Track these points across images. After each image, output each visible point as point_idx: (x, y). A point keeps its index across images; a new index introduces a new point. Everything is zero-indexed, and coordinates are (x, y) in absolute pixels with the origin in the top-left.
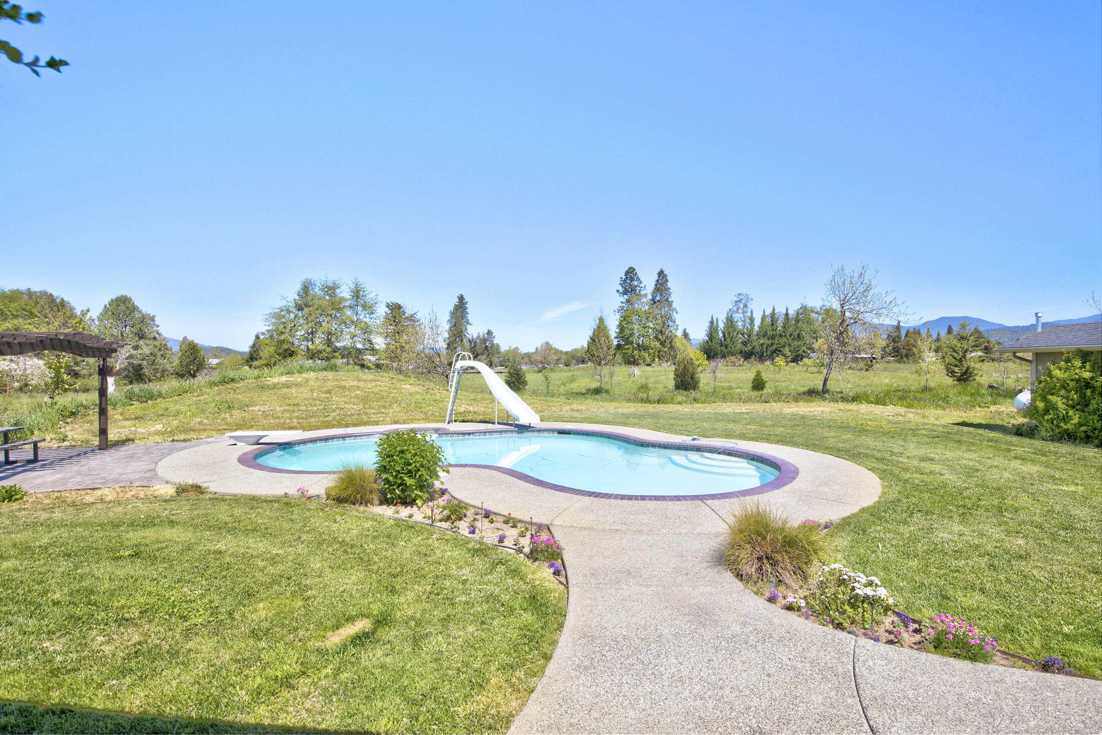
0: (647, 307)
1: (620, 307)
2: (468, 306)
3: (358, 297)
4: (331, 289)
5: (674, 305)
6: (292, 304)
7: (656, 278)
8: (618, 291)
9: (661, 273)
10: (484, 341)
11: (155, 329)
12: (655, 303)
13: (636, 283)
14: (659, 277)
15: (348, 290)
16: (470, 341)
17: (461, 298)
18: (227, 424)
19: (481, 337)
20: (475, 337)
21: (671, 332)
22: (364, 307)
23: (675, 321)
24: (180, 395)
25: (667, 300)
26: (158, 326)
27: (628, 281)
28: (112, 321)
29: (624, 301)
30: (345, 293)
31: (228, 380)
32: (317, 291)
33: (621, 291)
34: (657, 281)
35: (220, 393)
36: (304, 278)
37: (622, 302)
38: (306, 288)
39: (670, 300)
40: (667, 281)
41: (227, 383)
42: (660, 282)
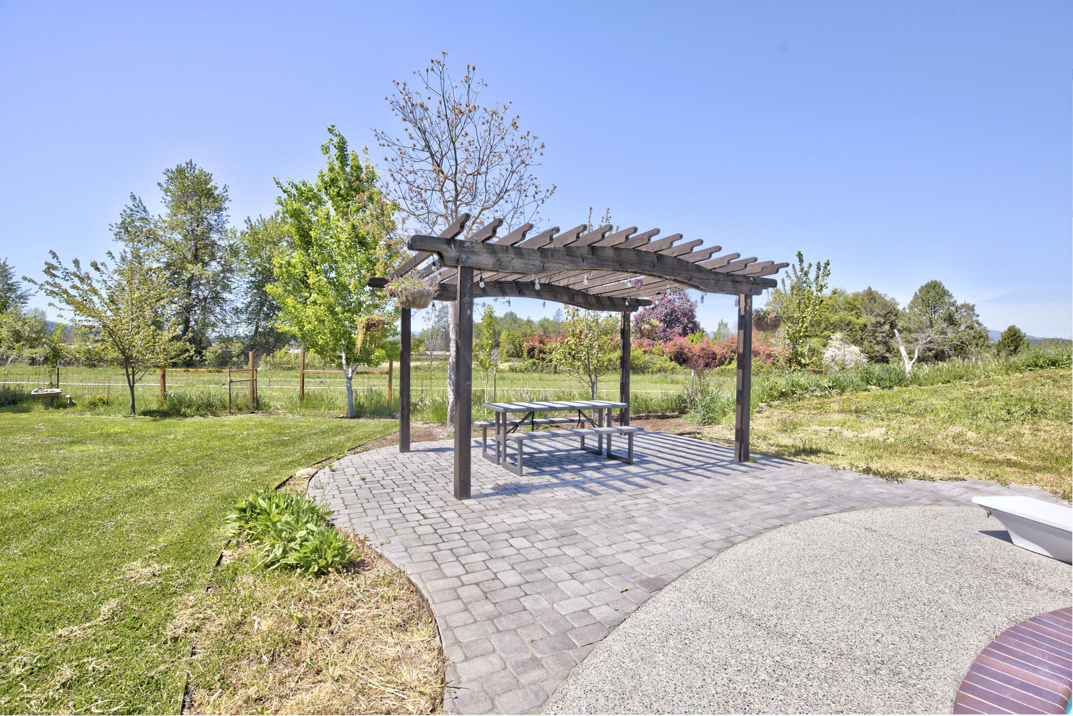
11: (975, 318)
18: (1020, 450)
24: (949, 382)
26: (978, 316)
28: (921, 307)
31: (1044, 362)
35: (1023, 383)
41: (1042, 367)
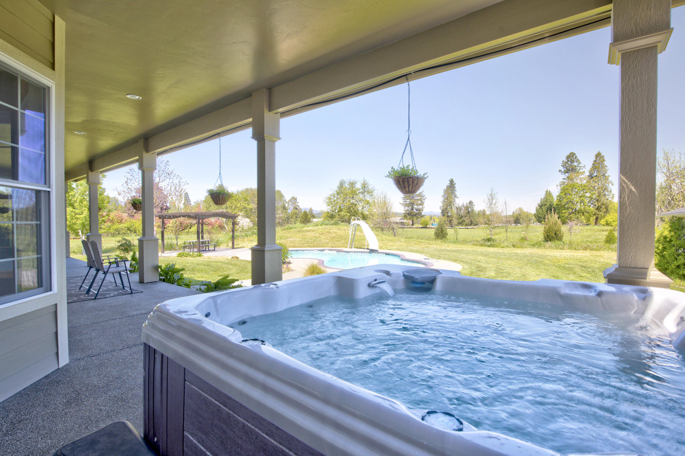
0: (585, 181)
1: (562, 182)
2: (456, 186)
3: (365, 188)
4: (352, 184)
5: (610, 179)
6: (335, 193)
7: (594, 158)
8: (560, 171)
9: (598, 155)
10: (467, 208)
12: (592, 178)
13: (576, 164)
14: (596, 158)
15: (360, 184)
16: (457, 208)
17: (452, 181)
19: (465, 205)
20: (460, 205)
21: (608, 199)
22: (368, 193)
23: (611, 191)
25: (604, 175)
27: (569, 163)
29: (565, 178)
30: (358, 186)
32: (347, 185)
33: (563, 170)
34: (595, 161)
36: (340, 179)
37: (564, 179)
38: (341, 184)
39: (607, 175)
40: (604, 161)
42: (598, 161)
